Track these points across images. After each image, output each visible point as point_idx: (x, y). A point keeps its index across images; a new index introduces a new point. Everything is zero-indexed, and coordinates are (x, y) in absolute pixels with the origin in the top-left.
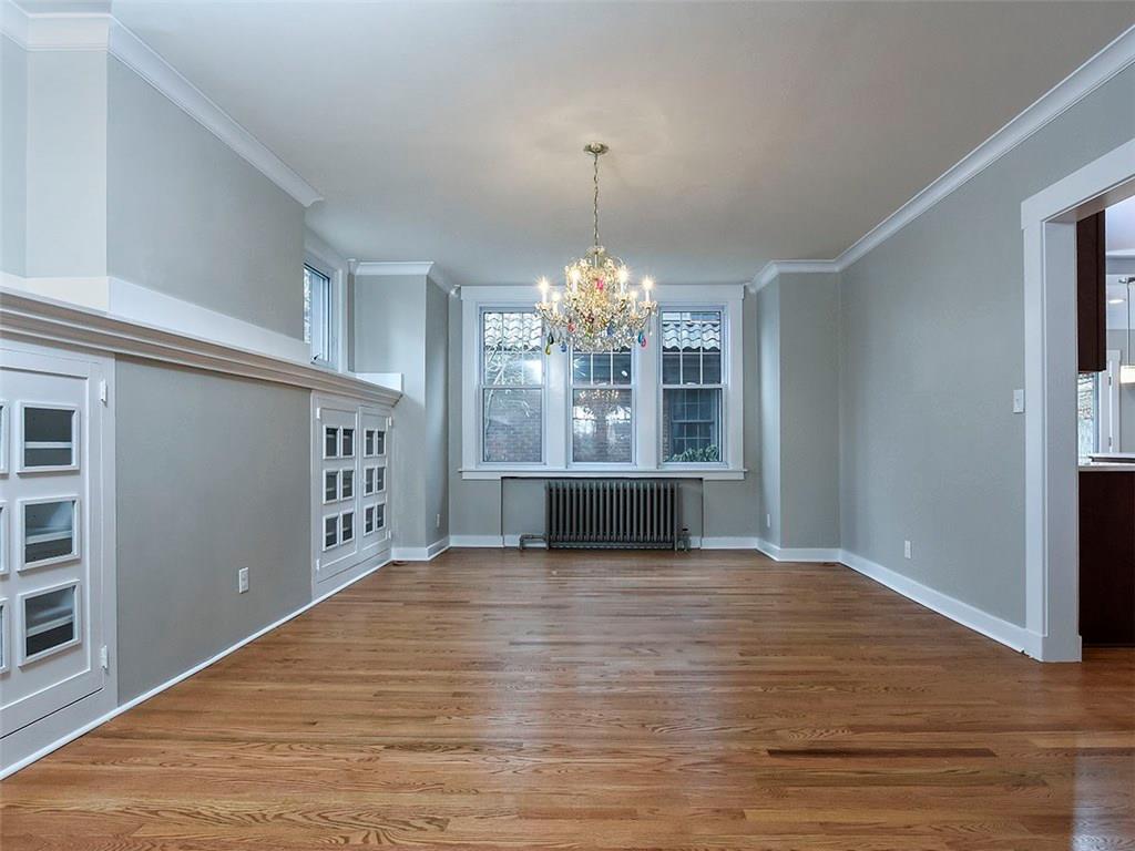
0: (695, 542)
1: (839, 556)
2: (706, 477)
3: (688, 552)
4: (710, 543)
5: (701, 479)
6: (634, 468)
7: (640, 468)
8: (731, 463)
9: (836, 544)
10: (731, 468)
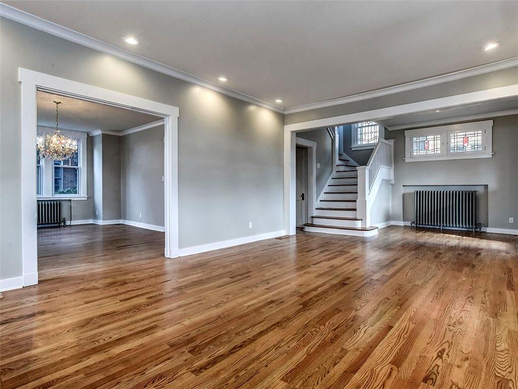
0: (68, 223)
1: (121, 222)
2: (72, 199)
3: (65, 226)
4: (74, 223)
5: (70, 200)
6: (42, 197)
7: (45, 196)
8: (82, 194)
9: (120, 218)
10: (82, 196)
